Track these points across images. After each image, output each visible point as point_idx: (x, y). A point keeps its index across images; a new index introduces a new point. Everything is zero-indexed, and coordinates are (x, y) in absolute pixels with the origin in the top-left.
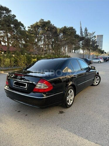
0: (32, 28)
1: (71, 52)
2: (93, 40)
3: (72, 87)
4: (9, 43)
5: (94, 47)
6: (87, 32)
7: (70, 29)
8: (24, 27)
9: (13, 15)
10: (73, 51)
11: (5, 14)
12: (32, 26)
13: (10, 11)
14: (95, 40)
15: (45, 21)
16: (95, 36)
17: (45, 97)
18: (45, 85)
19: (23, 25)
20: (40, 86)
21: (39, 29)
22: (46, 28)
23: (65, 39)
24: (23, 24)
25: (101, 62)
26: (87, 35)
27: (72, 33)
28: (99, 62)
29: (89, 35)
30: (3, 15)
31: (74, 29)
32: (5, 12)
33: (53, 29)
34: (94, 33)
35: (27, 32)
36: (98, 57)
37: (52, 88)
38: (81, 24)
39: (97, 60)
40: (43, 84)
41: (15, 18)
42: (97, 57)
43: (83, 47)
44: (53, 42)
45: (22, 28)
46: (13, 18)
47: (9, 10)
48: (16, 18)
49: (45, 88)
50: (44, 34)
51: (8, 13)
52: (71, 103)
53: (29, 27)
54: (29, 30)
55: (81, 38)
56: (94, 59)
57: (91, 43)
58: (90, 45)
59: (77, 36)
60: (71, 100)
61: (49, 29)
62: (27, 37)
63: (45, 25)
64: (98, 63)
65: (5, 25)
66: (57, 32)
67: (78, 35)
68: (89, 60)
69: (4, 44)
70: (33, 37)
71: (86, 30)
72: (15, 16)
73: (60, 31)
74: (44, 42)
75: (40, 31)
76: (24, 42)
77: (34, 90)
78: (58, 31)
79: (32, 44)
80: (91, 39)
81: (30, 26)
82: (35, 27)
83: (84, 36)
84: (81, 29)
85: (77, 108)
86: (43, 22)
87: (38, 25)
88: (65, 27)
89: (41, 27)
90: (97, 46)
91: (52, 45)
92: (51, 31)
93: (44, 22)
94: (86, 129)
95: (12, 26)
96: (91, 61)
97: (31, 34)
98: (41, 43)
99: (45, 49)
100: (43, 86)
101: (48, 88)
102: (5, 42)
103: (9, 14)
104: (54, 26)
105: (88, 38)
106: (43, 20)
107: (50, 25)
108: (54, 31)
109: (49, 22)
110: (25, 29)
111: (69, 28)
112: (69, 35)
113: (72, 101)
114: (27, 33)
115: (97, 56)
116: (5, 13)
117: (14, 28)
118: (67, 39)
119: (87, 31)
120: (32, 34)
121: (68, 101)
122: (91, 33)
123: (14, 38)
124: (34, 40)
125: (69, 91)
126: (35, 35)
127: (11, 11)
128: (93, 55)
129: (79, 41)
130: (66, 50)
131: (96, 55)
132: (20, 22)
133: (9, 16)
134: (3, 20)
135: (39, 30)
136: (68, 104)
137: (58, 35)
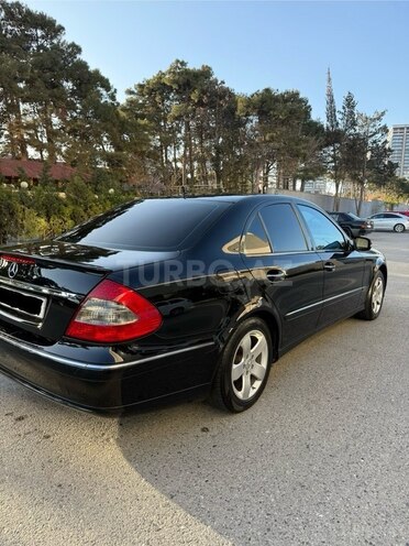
0: (141, 94)
1: (291, 188)
2: (375, 142)
3: (259, 321)
4: (53, 150)
5: (380, 172)
6: (352, 112)
7: (286, 101)
8: (113, 90)
9: (69, 47)
10: (299, 183)
11: (41, 41)
12: (141, 86)
13: (61, 28)
14: (386, 142)
15: (190, 67)
16: (385, 129)
17: (119, 362)
18: (120, 307)
19: (106, 84)
20: (100, 311)
21: (168, 99)
22: (194, 97)
23: (267, 138)
24: (107, 81)
25: (404, 230)
26: (354, 124)
27: (292, 112)
28: (399, 229)
29: (360, 122)
30: (34, 45)
31: (301, 101)
32: (40, 33)
33: (222, 97)
34: (383, 114)
35: (124, 109)
36: (395, 209)
37: (157, 324)
38: (330, 79)
39: (392, 222)
40: (113, 304)
41: (78, 56)
42: (392, 209)
43: (335, 168)
44: (219, 150)
45: (104, 93)
46: (70, 55)
47: (57, 24)
48: (82, 57)
49: (123, 322)
50: (187, 117)
51: (52, 38)
52: (252, 393)
53: (130, 92)
54: (131, 102)
55: (329, 134)
56: (379, 216)
57: (369, 155)
58: (363, 161)
59: (315, 129)
60: (253, 378)
61: (205, 99)
62: (123, 126)
63: (191, 85)
64: (394, 231)
65: (38, 83)
66: (236, 109)
67: (316, 123)
68: (357, 218)
69: (39, 156)
70: (144, 127)
71: (350, 103)
72: (79, 50)
73: (248, 107)
74: (185, 147)
75: (173, 105)
76: (109, 148)
77: (71, 331)
78: (240, 106)
79: (142, 154)
80: (370, 140)
81: (133, 89)
82: (155, 90)
83: (341, 127)
84: (332, 101)
85: (276, 415)
86: (182, 73)
87: (164, 84)
88: (267, 90)
89: (177, 92)
90: (393, 166)
91: (215, 162)
92: (211, 105)
93: (187, 72)
94: (306, 524)
95: (68, 85)
96: (363, 223)
97: (137, 116)
98: (175, 154)
99: (189, 176)
100: (111, 312)
101: (135, 320)
102: (40, 148)
103: (55, 41)
104: (226, 85)
105: (358, 134)
106: (183, 64)
107: (211, 82)
108: (225, 106)
109: (206, 73)
110: (113, 98)
111: (282, 96)
112: (283, 123)
113: (257, 384)
114: (123, 114)
115: (392, 205)
116: (43, 37)
117: (73, 93)
118: (272, 137)
119: (353, 107)
120: (143, 117)
121: (239, 384)
122: (371, 115)
123: (73, 132)
124: (147, 141)
125: (246, 341)
126: (151, 120)
127: (63, 29)
128: (375, 200)
129: (320, 148)
130: (269, 179)
131: (389, 200)
132: (97, 72)
133: (56, 48)
134: (35, 65)
135: (168, 103)
136: (240, 394)
137: (242, 124)
